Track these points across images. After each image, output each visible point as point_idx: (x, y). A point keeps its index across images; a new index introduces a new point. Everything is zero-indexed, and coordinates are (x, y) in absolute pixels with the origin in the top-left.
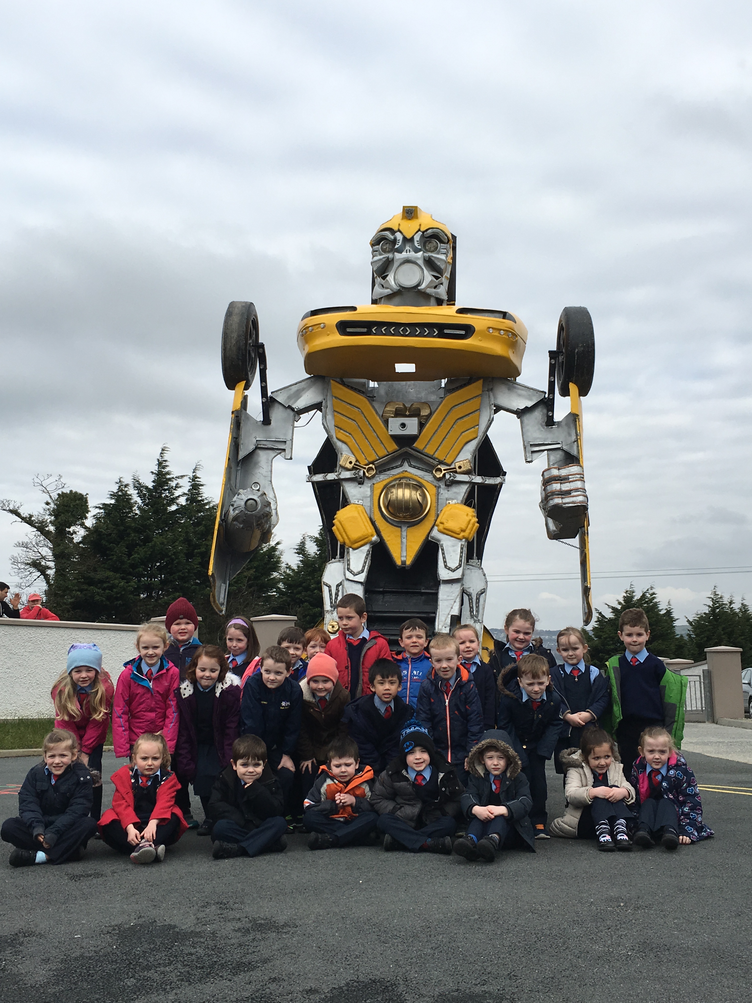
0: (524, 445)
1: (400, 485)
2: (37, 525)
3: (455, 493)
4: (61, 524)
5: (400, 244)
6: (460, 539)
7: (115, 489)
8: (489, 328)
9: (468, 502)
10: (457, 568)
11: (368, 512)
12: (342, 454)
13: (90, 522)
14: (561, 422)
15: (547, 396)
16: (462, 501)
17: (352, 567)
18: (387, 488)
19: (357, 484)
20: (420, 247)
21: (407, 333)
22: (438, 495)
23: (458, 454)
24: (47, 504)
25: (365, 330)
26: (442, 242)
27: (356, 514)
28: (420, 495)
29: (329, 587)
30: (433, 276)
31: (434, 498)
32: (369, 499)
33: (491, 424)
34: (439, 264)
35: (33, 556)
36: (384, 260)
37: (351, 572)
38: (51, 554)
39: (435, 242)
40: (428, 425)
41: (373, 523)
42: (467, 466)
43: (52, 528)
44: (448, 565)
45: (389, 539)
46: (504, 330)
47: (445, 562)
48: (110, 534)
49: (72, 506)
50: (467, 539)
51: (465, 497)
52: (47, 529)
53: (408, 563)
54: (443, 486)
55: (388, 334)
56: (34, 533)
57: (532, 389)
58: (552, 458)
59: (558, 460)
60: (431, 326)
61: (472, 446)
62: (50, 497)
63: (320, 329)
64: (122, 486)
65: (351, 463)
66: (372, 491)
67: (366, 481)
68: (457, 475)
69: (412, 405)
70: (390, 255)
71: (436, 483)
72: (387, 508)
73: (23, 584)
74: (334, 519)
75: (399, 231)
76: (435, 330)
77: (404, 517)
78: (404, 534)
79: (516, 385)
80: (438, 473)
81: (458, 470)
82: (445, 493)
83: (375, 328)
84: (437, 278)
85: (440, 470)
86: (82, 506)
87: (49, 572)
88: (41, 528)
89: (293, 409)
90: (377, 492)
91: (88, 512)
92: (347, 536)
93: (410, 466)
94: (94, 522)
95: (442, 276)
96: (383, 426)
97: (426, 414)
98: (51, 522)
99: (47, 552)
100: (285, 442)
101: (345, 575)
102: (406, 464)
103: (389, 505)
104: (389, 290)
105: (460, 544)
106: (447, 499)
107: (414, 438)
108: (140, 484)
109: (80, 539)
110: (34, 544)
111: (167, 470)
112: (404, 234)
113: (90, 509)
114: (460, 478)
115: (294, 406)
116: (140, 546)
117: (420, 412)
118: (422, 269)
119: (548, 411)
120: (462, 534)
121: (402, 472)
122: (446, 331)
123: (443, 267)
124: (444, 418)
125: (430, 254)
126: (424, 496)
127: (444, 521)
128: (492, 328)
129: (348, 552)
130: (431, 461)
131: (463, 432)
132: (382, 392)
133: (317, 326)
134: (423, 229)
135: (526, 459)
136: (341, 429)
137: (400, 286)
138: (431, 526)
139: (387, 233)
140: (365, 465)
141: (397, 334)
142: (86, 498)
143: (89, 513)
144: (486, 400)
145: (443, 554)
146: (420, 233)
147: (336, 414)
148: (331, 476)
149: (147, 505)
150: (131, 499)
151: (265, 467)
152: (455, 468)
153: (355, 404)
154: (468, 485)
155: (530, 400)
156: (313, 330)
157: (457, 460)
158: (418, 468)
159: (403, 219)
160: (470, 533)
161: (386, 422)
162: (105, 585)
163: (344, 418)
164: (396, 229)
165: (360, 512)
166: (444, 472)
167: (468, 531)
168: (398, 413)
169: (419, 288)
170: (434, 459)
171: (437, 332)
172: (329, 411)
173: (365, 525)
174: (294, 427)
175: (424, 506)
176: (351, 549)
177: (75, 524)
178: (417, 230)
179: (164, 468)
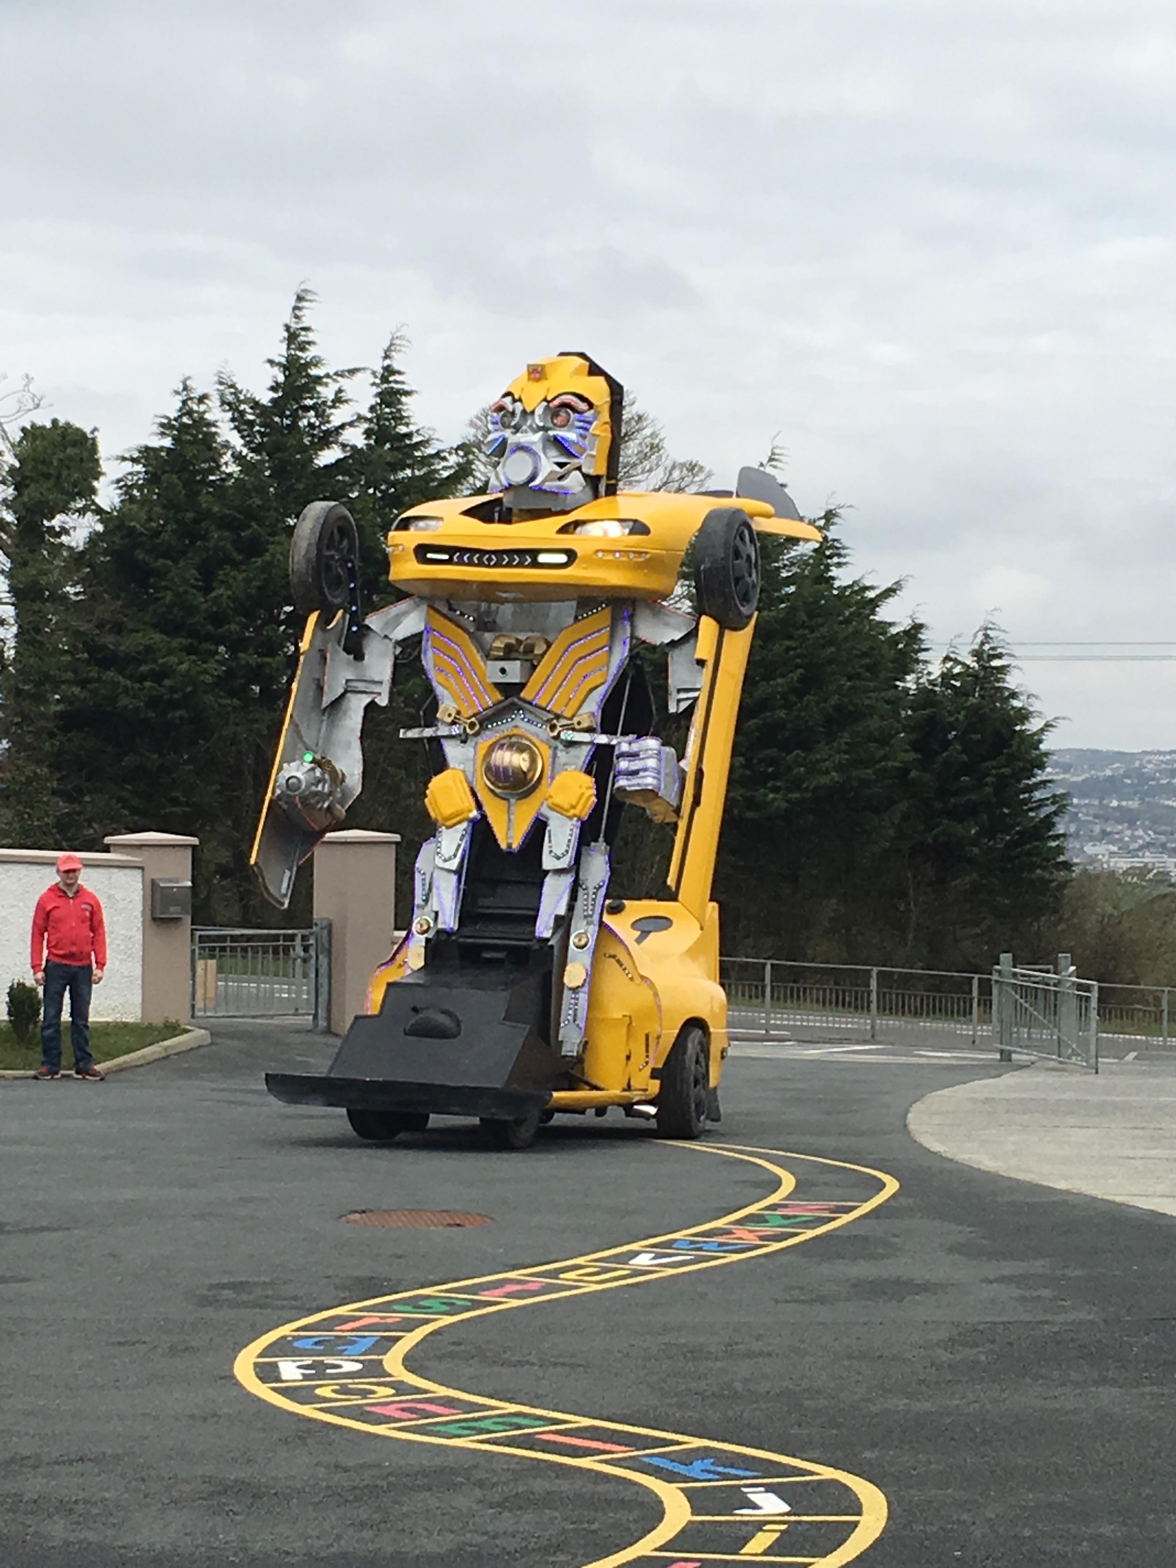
1: (507, 746)
3: (574, 756)
4: (30, 509)
5: (518, 419)
6: (572, 819)
7: (172, 408)
9: (589, 767)
13: (106, 497)
16: (581, 768)
17: (442, 851)
18: (493, 749)
19: (456, 742)
20: (541, 424)
22: (553, 758)
23: (581, 706)
27: (454, 783)
28: (526, 761)
29: (423, 874)
30: (558, 463)
31: (547, 761)
37: (441, 857)
39: (565, 413)
40: (538, 668)
41: (474, 795)
42: (590, 722)
44: (555, 852)
45: (493, 814)
47: (551, 847)
48: (158, 534)
49: (57, 462)
50: (579, 818)
51: (587, 762)
53: (515, 846)
54: (561, 747)
55: (471, 563)
61: (599, 695)
62: (5, 433)
64: (191, 399)
65: (450, 715)
66: (475, 753)
67: (469, 737)
68: (575, 733)
69: (528, 638)
70: (507, 434)
74: (427, 790)
75: (520, 399)
77: (510, 790)
78: (512, 808)
81: (578, 727)
82: (563, 757)
84: (561, 465)
86: (82, 460)
90: (480, 755)
91: (99, 473)
92: (440, 810)
94: (118, 497)
96: (484, 669)
97: (540, 652)
102: (516, 718)
103: (492, 772)
105: (571, 824)
106: (565, 764)
108: (237, 394)
109: (81, 545)
111: (310, 353)
112: (526, 404)
113: (105, 467)
114: (579, 737)
117: (532, 649)
118: (539, 456)
120: (575, 812)
121: (511, 728)
124: (563, 655)
125: (556, 432)
127: (555, 794)
129: (441, 833)
130: (544, 714)
131: (587, 676)
134: (548, 397)
138: (541, 801)
139: (507, 401)
140: (468, 718)
141: (480, 564)
142: (93, 439)
143: (103, 477)
145: (550, 836)
146: (545, 403)
148: (428, 732)
149: (256, 449)
150: (214, 435)
152: (574, 724)
154: (590, 747)
155: (677, 631)
158: (530, 723)
159: (527, 380)
160: (586, 809)
164: (517, 396)
165: (459, 781)
167: (581, 808)
169: (531, 484)
170: (549, 712)
173: (461, 797)
175: (530, 775)
176: (443, 828)
177: (66, 509)
178: (541, 399)
179: (302, 347)
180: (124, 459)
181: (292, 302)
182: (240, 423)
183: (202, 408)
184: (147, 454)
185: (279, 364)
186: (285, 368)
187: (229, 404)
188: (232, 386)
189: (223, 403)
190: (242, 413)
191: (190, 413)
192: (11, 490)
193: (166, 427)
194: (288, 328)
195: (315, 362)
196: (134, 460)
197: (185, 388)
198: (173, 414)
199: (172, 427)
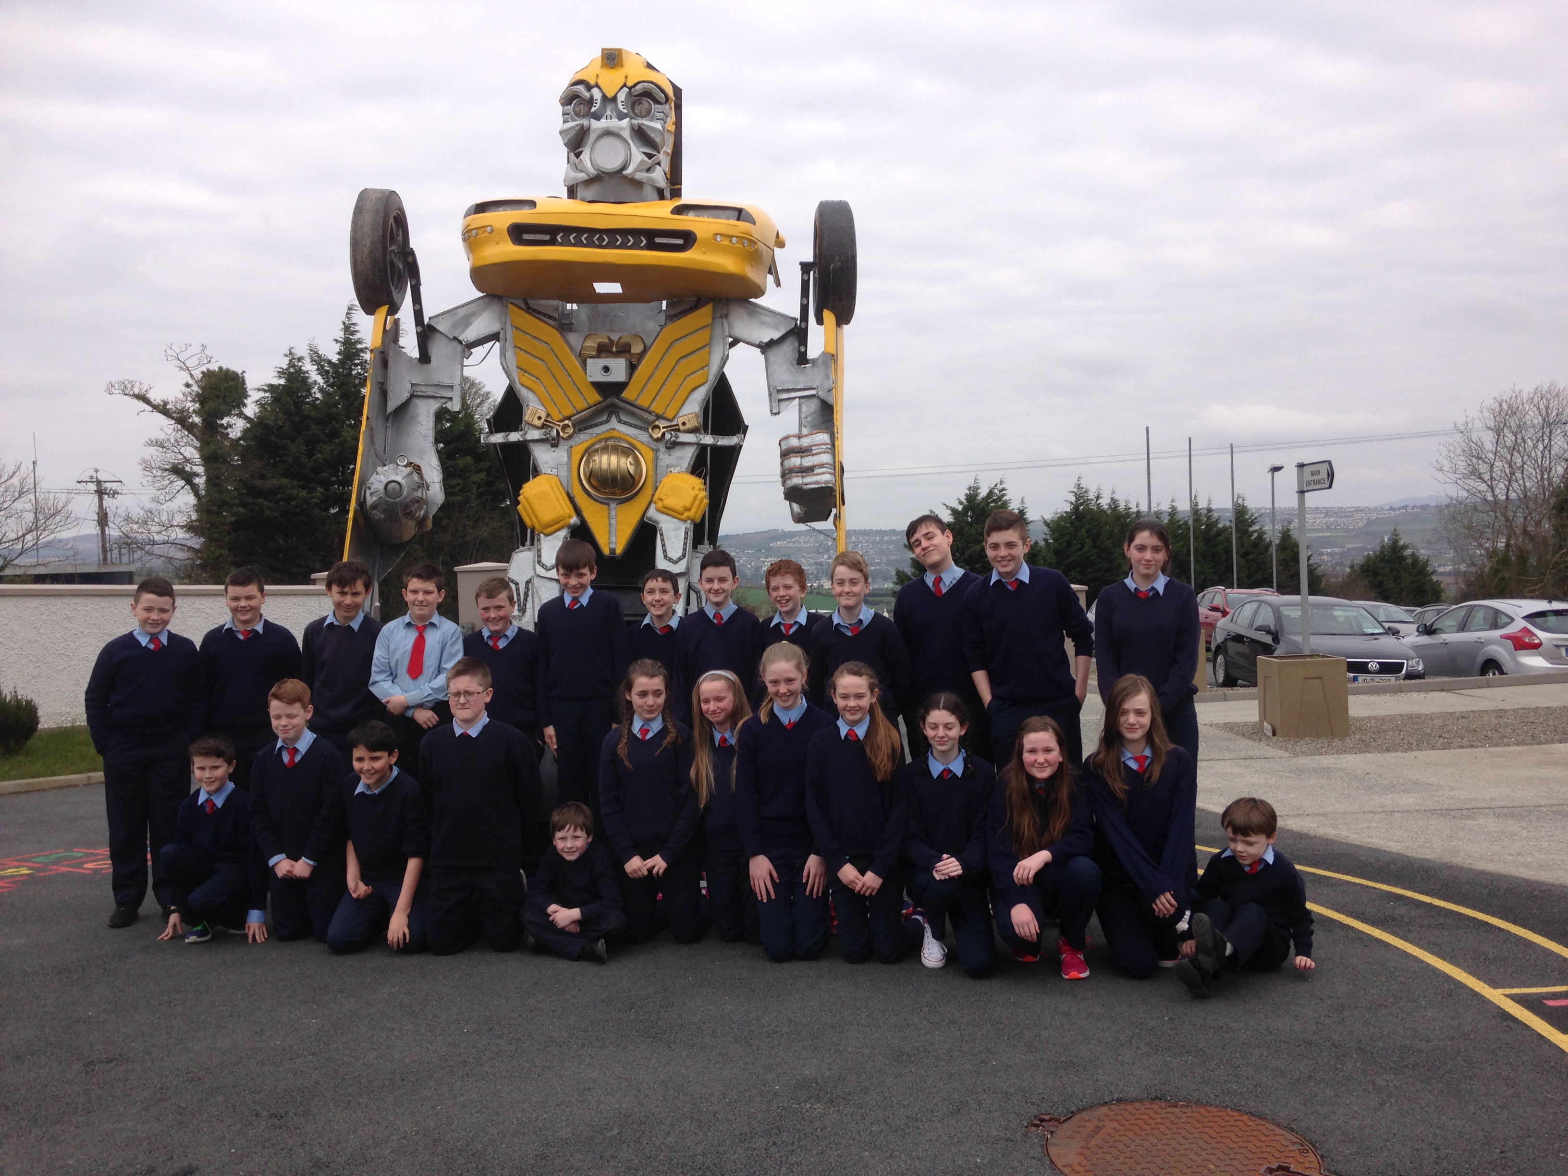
0: (769, 391)
1: (605, 450)
2: (175, 415)
3: (678, 457)
4: (209, 415)
5: (598, 105)
6: (685, 521)
7: (284, 363)
8: (716, 234)
9: (696, 469)
10: (680, 559)
11: (565, 484)
12: (528, 406)
13: (251, 409)
14: (817, 359)
15: (798, 322)
16: (687, 469)
17: (544, 559)
18: (589, 452)
19: (548, 446)
20: (625, 111)
21: (604, 244)
22: (656, 461)
23: (682, 406)
24: (188, 385)
25: (547, 237)
26: (657, 102)
27: (547, 488)
28: (631, 464)
29: (517, 584)
30: (645, 153)
31: (651, 466)
32: (566, 467)
33: (724, 363)
34: (652, 135)
35: (172, 458)
36: (577, 128)
37: (543, 566)
38: (198, 456)
39: (646, 102)
40: (640, 367)
41: (571, 499)
42: (693, 423)
43: (197, 419)
44: (669, 555)
45: (593, 520)
46: (736, 237)
47: (665, 551)
48: (281, 428)
49: (222, 389)
50: (693, 520)
51: (692, 463)
52: (190, 421)
53: (619, 551)
54: (663, 449)
55: (578, 243)
56: (172, 427)
57: (779, 314)
58: (804, 408)
59: (812, 411)
60: (637, 233)
61: (700, 395)
62: (192, 375)
63: (486, 234)
64: (294, 360)
65: (539, 418)
66: (570, 456)
67: (561, 441)
68: (679, 434)
69: (620, 338)
70: (585, 122)
71: (653, 445)
72: (589, 481)
73: (162, 497)
74: (519, 495)
75: (597, 86)
76: (643, 238)
77: (612, 494)
78: (613, 513)
79: (758, 309)
80: (657, 430)
81: (682, 428)
82: (665, 458)
83: (561, 234)
84: (650, 156)
85: (658, 427)
86: (237, 388)
87: (197, 480)
88: (181, 419)
89: (460, 342)
90: (576, 457)
91: (246, 396)
92: (536, 517)
93: (620, 421)
94: (257, 410)
95: (659, 152)
96: (580, 368)
97: (639, 351)
98: (194, 411)
99: (191, 452)
100: (451, 387)
101: (535, 570)
102: (614, 419)
103: (591, 476)
104: (584, 174)
105: (684, 526)
106: (668, 467)
107: (621, 387)
108: (319, 356)
109: (239, 435)
110: (173, 441)
111: (357, 336)
112: (604, 90)
113: (250, 393)
114: (684, 438)
115: (461, 338)
116: (325, 443)
117: (630, 347)
118: (629, 145)
119: (800, 345)
120: (687, 514)
121: (608, 431)
122: (658, 240)
123: (658, 140)
124: (662, 358)
125: (640, 121)
126: (637, 463)
127: (664, 497)
128: (721, 235)
129: (539, 540)
130: (646, 415)
131: (688, 376)
132: (583, 316)
133: (482, 230)
134: (629, 84)
135: (771, 411)
136: (525, 372)
137: (598, 170)
138: (647, 503)
139: (581, 88)
140: (560, 421)
141: (590, 244)
142: (243, 377)
143: (249, 398)
144: (718, 331)
145: (662, 540)
146: (626, 90)
147: (518, 350)
148: (514, 437)
149: (331, 386)
150: (307, 378)
151: (424, 422)
152: (677, 425)
153: (543, 339)
154: (695, 447)
155: (777, 329)
156: (477, 234)
157: (681, 414)
158: (630, 425)
159: (602, 67)
160: (697, 512)
161: (584, 364)
162: (278, 496)
163: (529, 357)
164: (592, 82)
165: (554, 485)
166: (663, 430)
167: (694, 510)
168: (603, 350)
169: (624, 172)
170: (650, 413)
171: (645, 242)
172: (509, 346)
173: (560, 504)
174: (463, 366)
175: (636, 478)
176: (542, 535)
177: (229, 415)
178: (622, 84)
179: (353, 333)
180: (259, 390)
181: (346, 311)
182: (321, 371)
183: (300, 364)
184: (272, 388)
185: (340, 342)
186: (344, 344)
187: (315, 361)
188: (316, 353)
189: (312, 361)
190: (322, 367)
191: (294, 366)
192: (197, 405)
193: (282, 373)
194: (344, 323)
195: (359, 341)
196: (265, 391)
197: (291, 353)
198: (285, 367)
199: (285, 373)
